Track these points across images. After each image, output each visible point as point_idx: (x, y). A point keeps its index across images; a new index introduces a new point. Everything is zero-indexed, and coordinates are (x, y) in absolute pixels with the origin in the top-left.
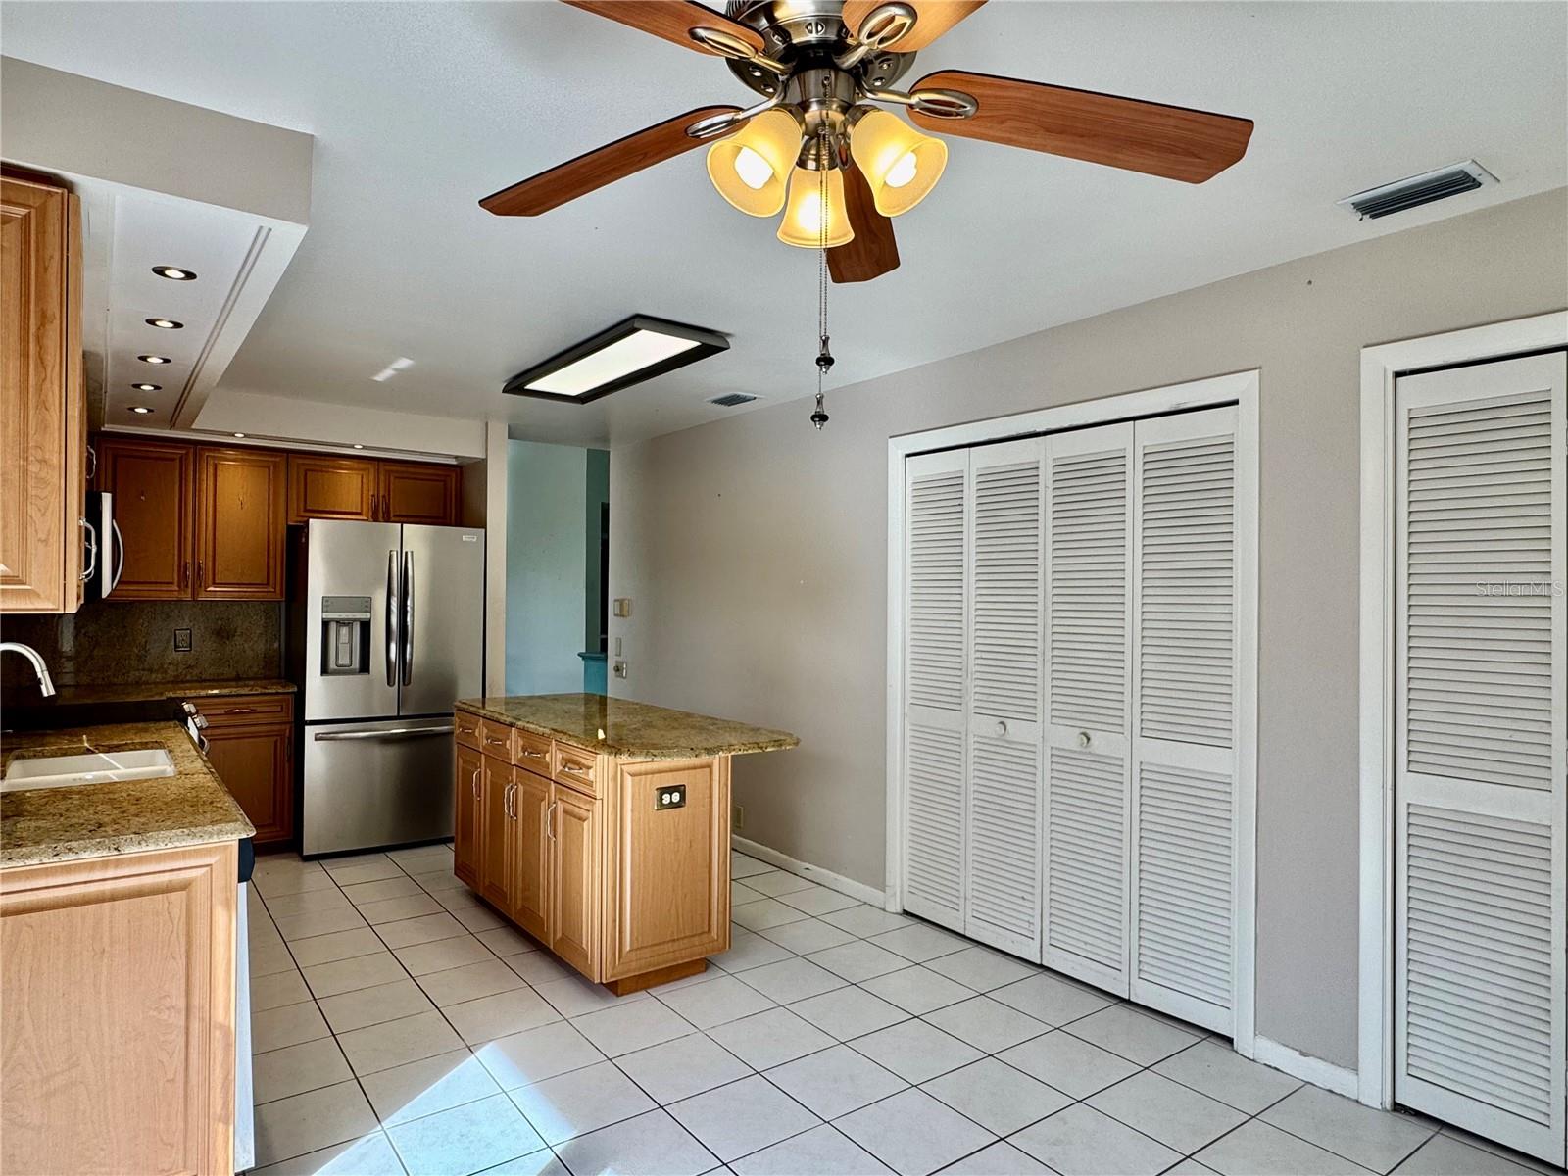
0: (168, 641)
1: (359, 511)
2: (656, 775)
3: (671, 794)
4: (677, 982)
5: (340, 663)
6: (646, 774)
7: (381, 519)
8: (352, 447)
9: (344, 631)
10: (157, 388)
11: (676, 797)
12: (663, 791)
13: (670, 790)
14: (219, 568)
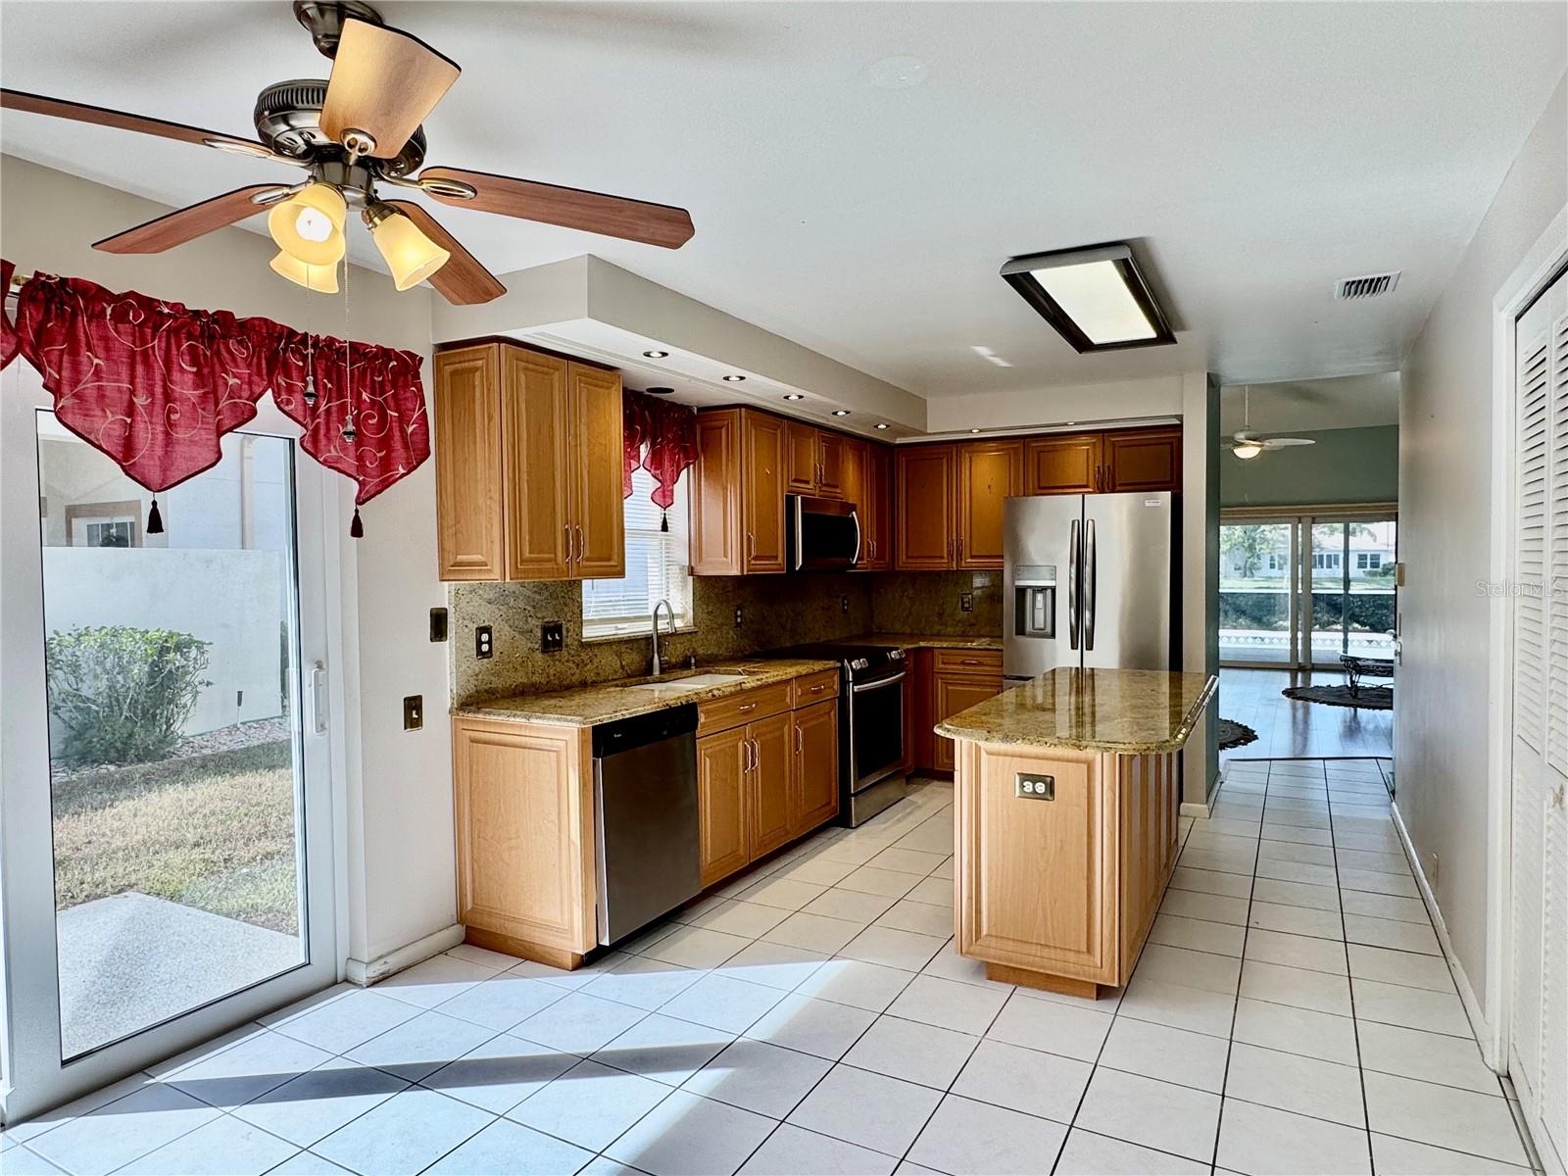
0: (958, 602)
1: (1085, 483)
2: (1015, 759)
3: (1034, 783)
4: (1057, 995)
5: (1036, 626)
6: (1006, 755)
7: (1106, 490)
8: (1066, 424)
9: (1040, 597)
10: (847, 412)
11: (1041, 788)
12: (1026, 777)
13: (1035, 779)
14: (974, 545)
